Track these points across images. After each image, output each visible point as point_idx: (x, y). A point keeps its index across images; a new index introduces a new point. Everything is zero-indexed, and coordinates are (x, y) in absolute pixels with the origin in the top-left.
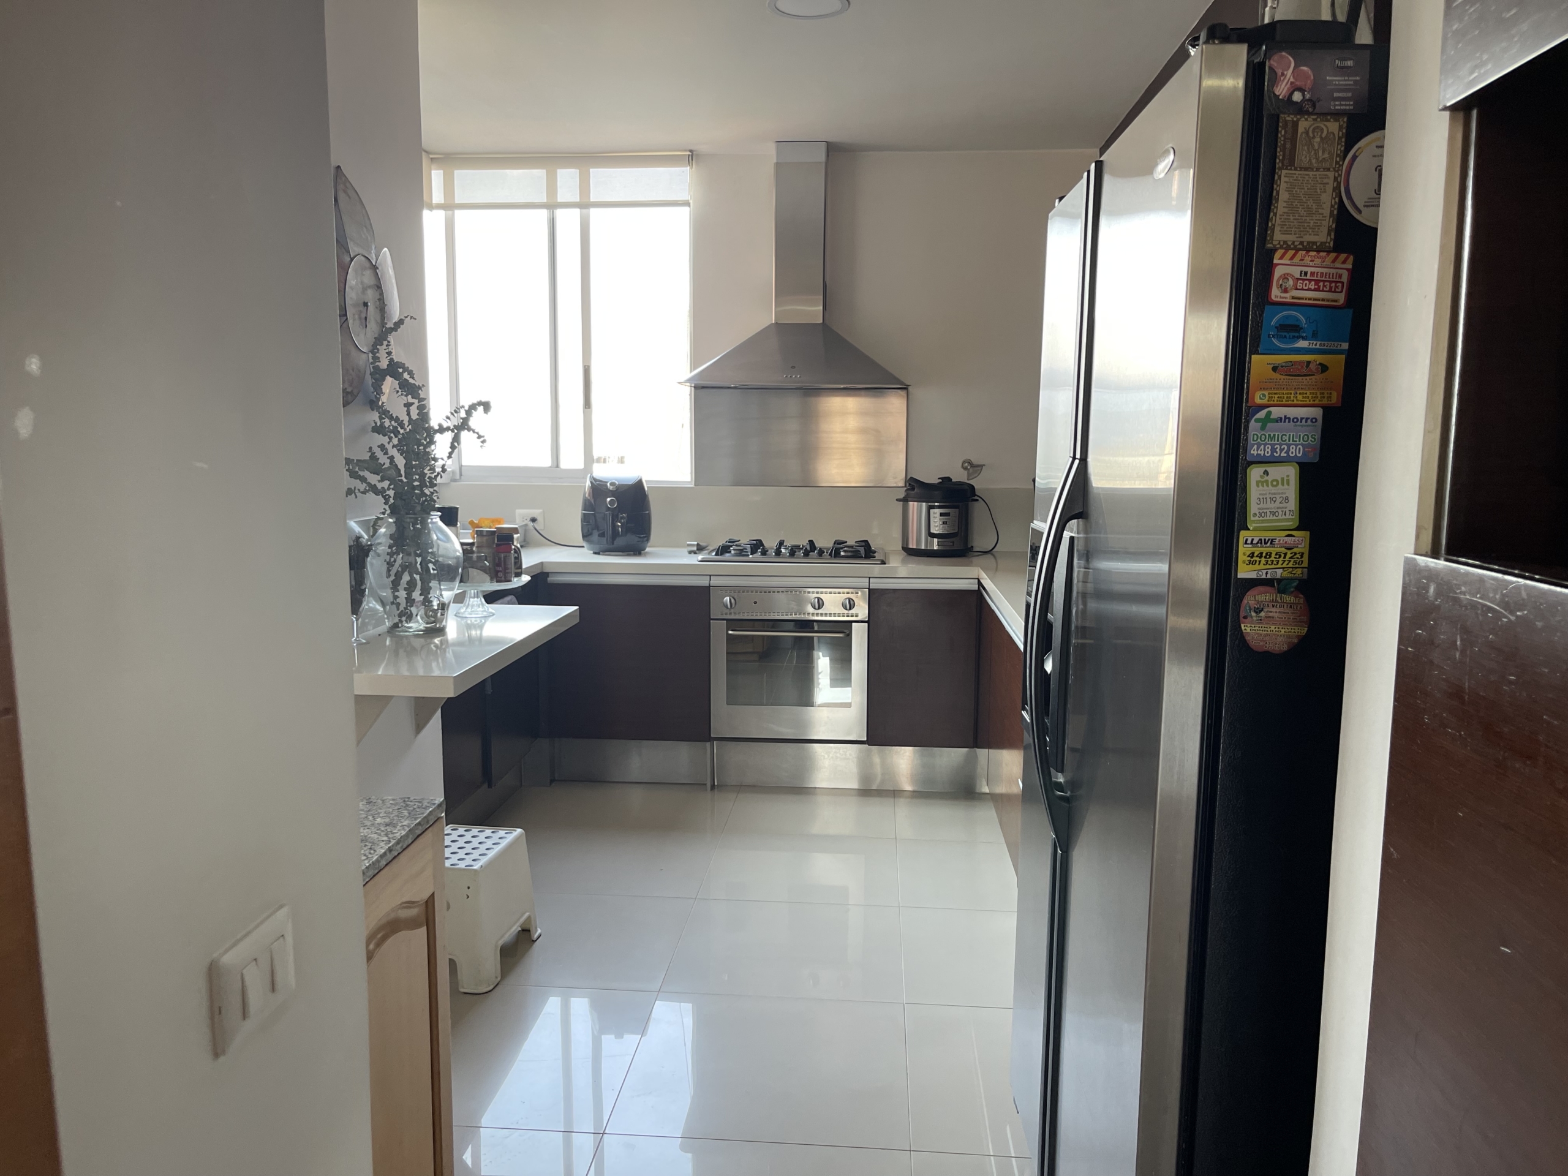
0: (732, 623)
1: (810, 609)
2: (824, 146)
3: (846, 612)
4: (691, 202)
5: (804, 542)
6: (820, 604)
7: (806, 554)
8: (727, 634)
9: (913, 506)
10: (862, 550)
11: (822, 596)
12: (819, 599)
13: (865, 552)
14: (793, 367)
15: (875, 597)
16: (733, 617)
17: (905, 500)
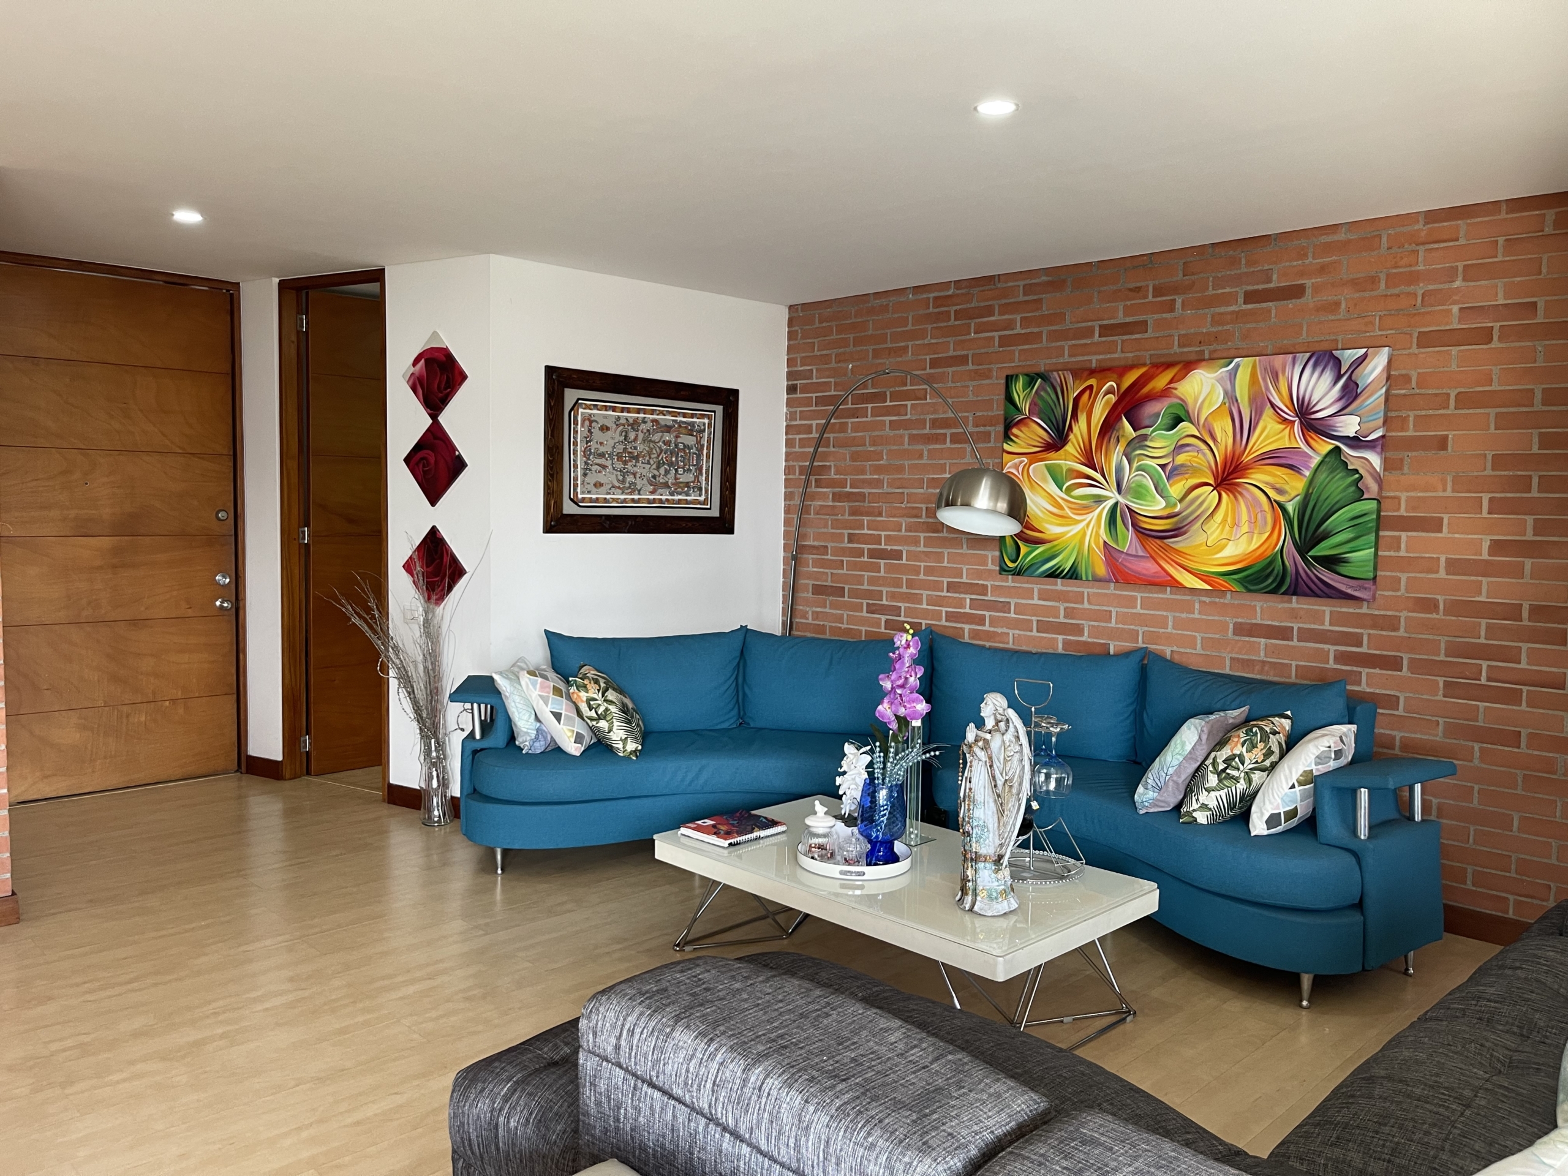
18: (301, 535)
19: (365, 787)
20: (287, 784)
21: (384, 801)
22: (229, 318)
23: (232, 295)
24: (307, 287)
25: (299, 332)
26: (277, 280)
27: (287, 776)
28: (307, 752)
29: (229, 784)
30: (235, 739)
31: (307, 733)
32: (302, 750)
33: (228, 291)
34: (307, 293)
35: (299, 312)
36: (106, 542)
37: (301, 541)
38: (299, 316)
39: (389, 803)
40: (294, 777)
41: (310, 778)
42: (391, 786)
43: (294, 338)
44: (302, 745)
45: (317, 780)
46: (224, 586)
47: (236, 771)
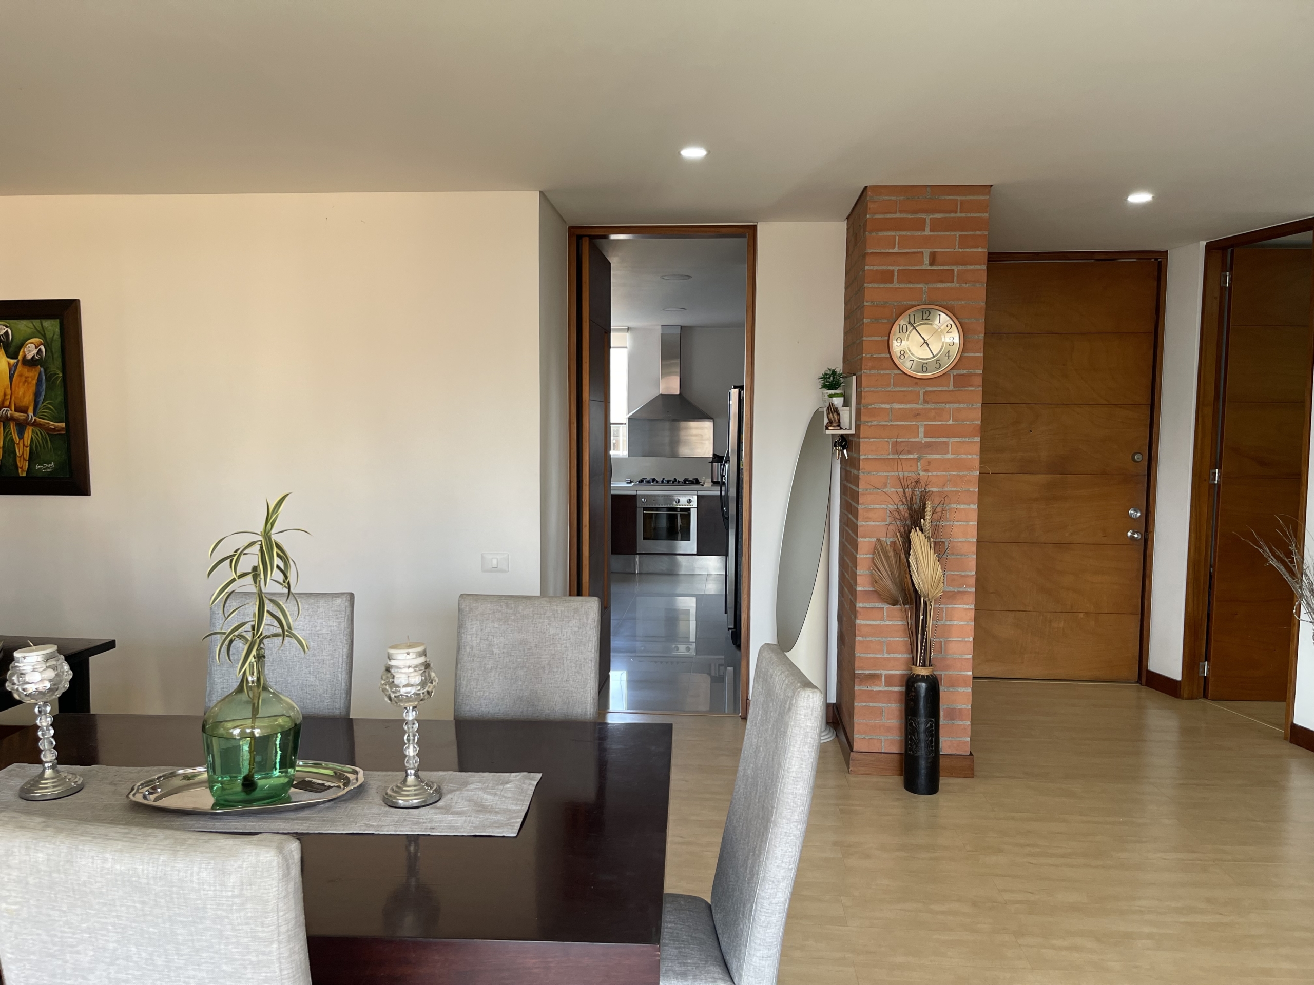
0: (645, 509)
1: (675, 503)
2: (680, 327)
3: (688, 504)
4: (628, 347)
5: (672, 479)
6: (679, 501)
7: (673, 482)
8: (644, 513)
9: (715, 464)
10: (695, 481)
11: (679, 498)
12: (678, 499)
13: (696, 482)
14: (668, 412)
15: (699, 498)
16: (645, 506)
17: (712, 462)
18: (1212, 476)
19: (1264, 721)
20: (1184, 704)
21: (1285, 739)
22: (1156, 283)
23: (1160, 262)
24: (1232, 246)
25: (1222, 289)
26: (1204, 243)
27: (1185, 696)
28: (1205, 677)
29: (1131, 693)
30: (1137, 654)
31: (1206, 660)
32: (1201, 674)
33: (1156, 259)
34: (1232, 252)
35: (1224, 270)
36: (1041, 478)
37: (1211, 482)
38: (1224, 273)
39: (1291, 742)
40: (1191, 698)
41: (1208, 702)
42: (1294, 726)
43: (1217, 294)
44: (1201, 670)
45: (1214, 704)
46: (1136, 519)
47: (1137, 682)
